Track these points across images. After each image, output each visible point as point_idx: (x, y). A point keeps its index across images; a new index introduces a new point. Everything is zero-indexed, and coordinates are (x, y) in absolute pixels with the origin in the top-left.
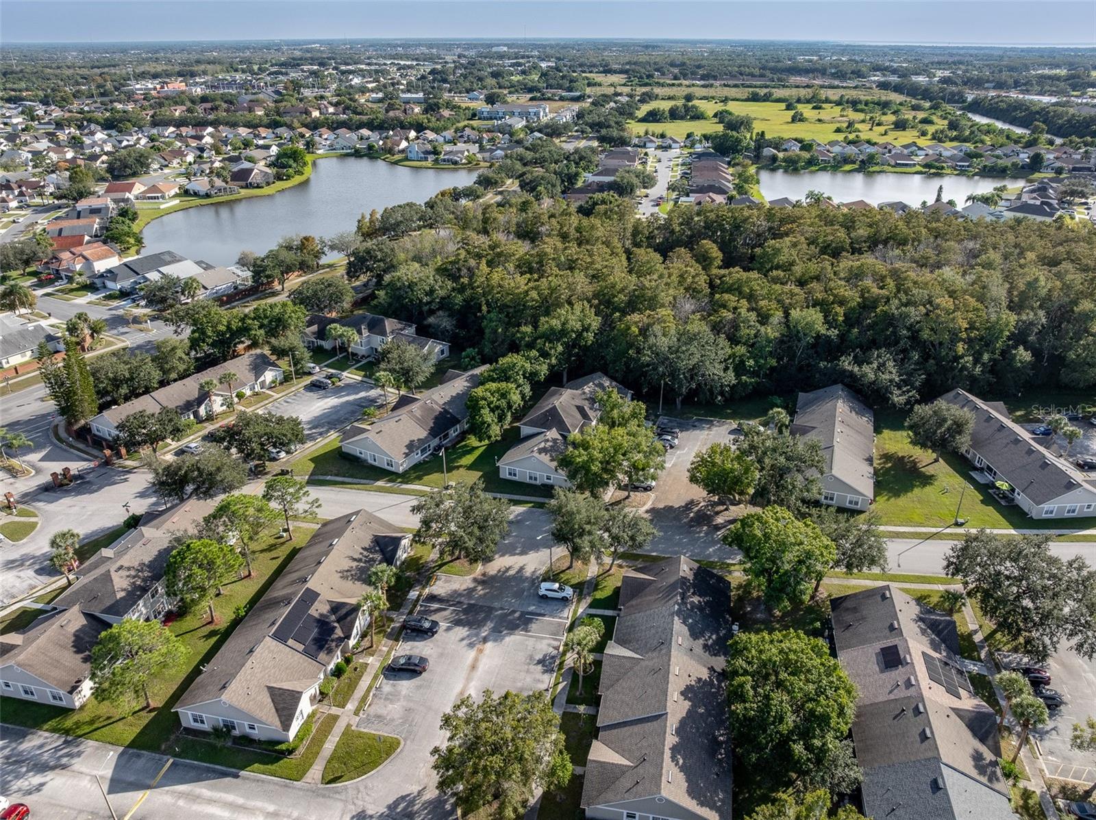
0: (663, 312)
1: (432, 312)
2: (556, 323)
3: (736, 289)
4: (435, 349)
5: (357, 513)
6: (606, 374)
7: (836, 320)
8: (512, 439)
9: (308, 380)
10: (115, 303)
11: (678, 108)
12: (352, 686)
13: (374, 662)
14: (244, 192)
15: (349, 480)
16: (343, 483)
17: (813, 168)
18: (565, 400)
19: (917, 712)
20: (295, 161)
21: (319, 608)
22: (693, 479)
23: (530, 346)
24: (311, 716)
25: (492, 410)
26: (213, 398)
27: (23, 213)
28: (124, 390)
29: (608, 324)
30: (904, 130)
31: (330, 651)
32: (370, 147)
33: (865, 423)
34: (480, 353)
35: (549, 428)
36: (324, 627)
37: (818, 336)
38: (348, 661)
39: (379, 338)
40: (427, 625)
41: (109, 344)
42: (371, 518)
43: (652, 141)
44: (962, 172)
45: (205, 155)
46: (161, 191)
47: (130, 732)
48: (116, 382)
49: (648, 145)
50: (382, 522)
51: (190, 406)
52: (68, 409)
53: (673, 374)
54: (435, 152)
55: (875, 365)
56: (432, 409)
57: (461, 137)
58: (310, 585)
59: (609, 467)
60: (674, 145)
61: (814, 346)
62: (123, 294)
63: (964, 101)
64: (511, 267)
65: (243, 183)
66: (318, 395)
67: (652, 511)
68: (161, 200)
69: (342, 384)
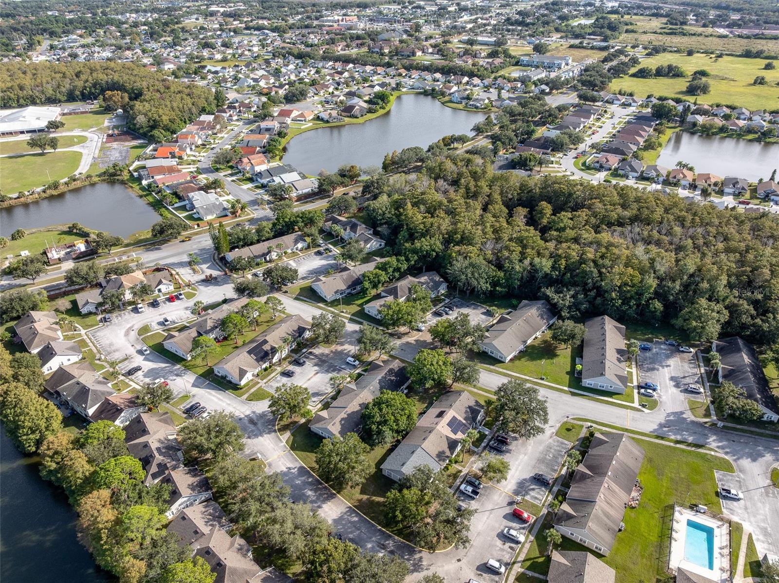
0: (470, 248)
1: (381, 224)
2: (419, 245)
3: (521, 241)
4: (374, 244)
5: (296, 315)
6: (438, 272)
7: (560, 268)
8: (377, 297)
9: (316, 250)
10: (258, 191)
11: (663, 68)
12: (268, 375)
13: (279, 369)
14: (347, 120)
15: (309, 301)
16: (306, 301)
20: (382, 100)
21: (266, 347)
22: (431, 331)
23: (404, 254)
24: (252, 380)
26: (272, 253)
27: (238, 123)
28: (241, 243)
29: (447, 248)
31: (265, 363)
32: (433, 90)
33: (542, 323)
35: (391, 295)
36: (266, 354)
37: (545, 274)
38: (270, 367)
39: (354, 234)
40: (302, 362)
41: (248, 214)
42: (300, 319)
43: (618, 100)
45: (340, 88)
46: (305, 117)
47: (201, 371)
48: (239, 239)
49: (615, 102)
50: (303, 320)
51: (264, 255)
52: (218, 248)
54: (469, 98)
55: (561, 295)
56: (352, 276)
57: (494, 84)
58: (267, 338)
60: (633, 104)
61: (541, 278)
62: (263, 186)
65: (349, 114)
66: (318, 258)
67: (416, 341)
68: (304, 122)
69: (330, 254)
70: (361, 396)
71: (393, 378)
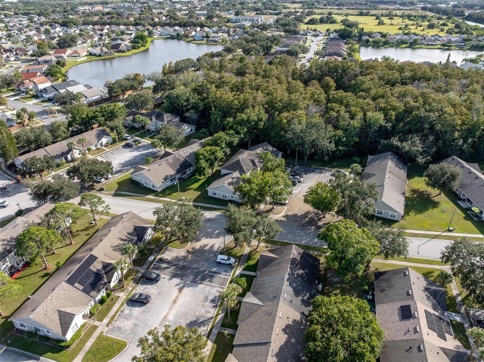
0: (300, 112)
1: (188, 110)
2: (244, 117)
3: (340, 102)
4: (187, 129)
5: (127, 213)
6: (269, 143)
7: (391, 118)
8: (217, 176)
9: (124, 143)
10: (45, 104)
11: (324, 18)
12: (109, 309)
13: (123, 296)
14: (116, 54)
15: (133, 194)
16: (129, 196)
17: (387, 46)
18: (244, 156)
19: (420, 350)
20: (142, 40)
21: (96, 266)
22: (306, 201)
23: (231, 128)
24: (83, 326)
25: (207, 161)
26: (74, 151)
27: (16, 63)
28: (33, 146)
29: (271, 118)
30: (433, 29)
31: (99, 291)
32: (178, 35)
33: (403, 173)
34: (209, 131)
35: (235, 171)
36: (98, 276)
37: (381, 127)
38: (108, 295)
39: (161, 123)
40: (154, 276)
41: (37, 123)
42: (134, 216)
43: (310, 33)
44: (461, 48)
45: (103, 38)
46: (79, 53)
48: (29, 142)
49: (308, 34)
50: (140, 219)
51: (64, 154)
52: (3, 154)
53: (303, 144)
54: (207, 37)
55: (409, 142)
56: (178, 159)
57: (221, 30)
58: (93, 253)
59: (262, 193)
60: (320, 35)
61: (378, 131)
62: (49, 100)
63: (464, 15)
64: (227, 88)
65: (117, 50)
66: (128, 150)
67: (286, 216)
68: (78, 57)
69: (140, 145)
70: (280, 314)
71: (300, 272)
